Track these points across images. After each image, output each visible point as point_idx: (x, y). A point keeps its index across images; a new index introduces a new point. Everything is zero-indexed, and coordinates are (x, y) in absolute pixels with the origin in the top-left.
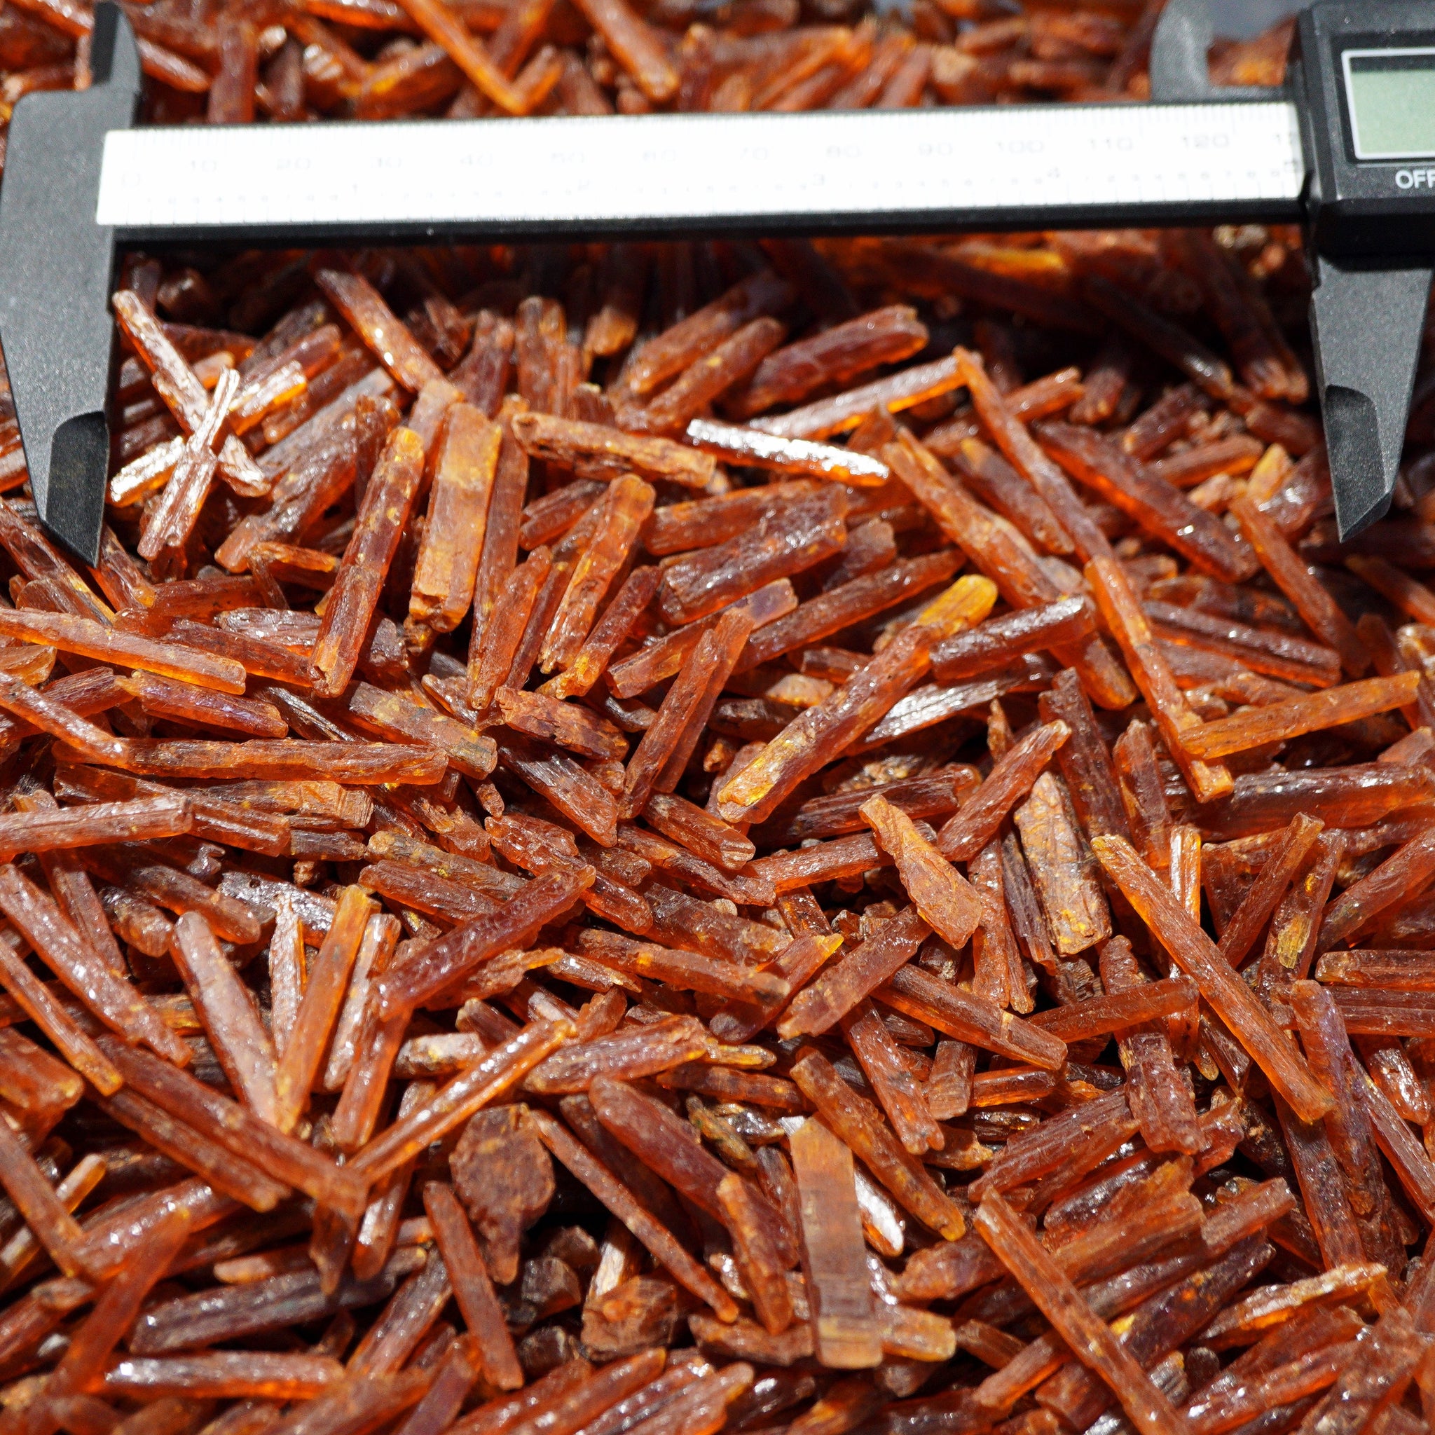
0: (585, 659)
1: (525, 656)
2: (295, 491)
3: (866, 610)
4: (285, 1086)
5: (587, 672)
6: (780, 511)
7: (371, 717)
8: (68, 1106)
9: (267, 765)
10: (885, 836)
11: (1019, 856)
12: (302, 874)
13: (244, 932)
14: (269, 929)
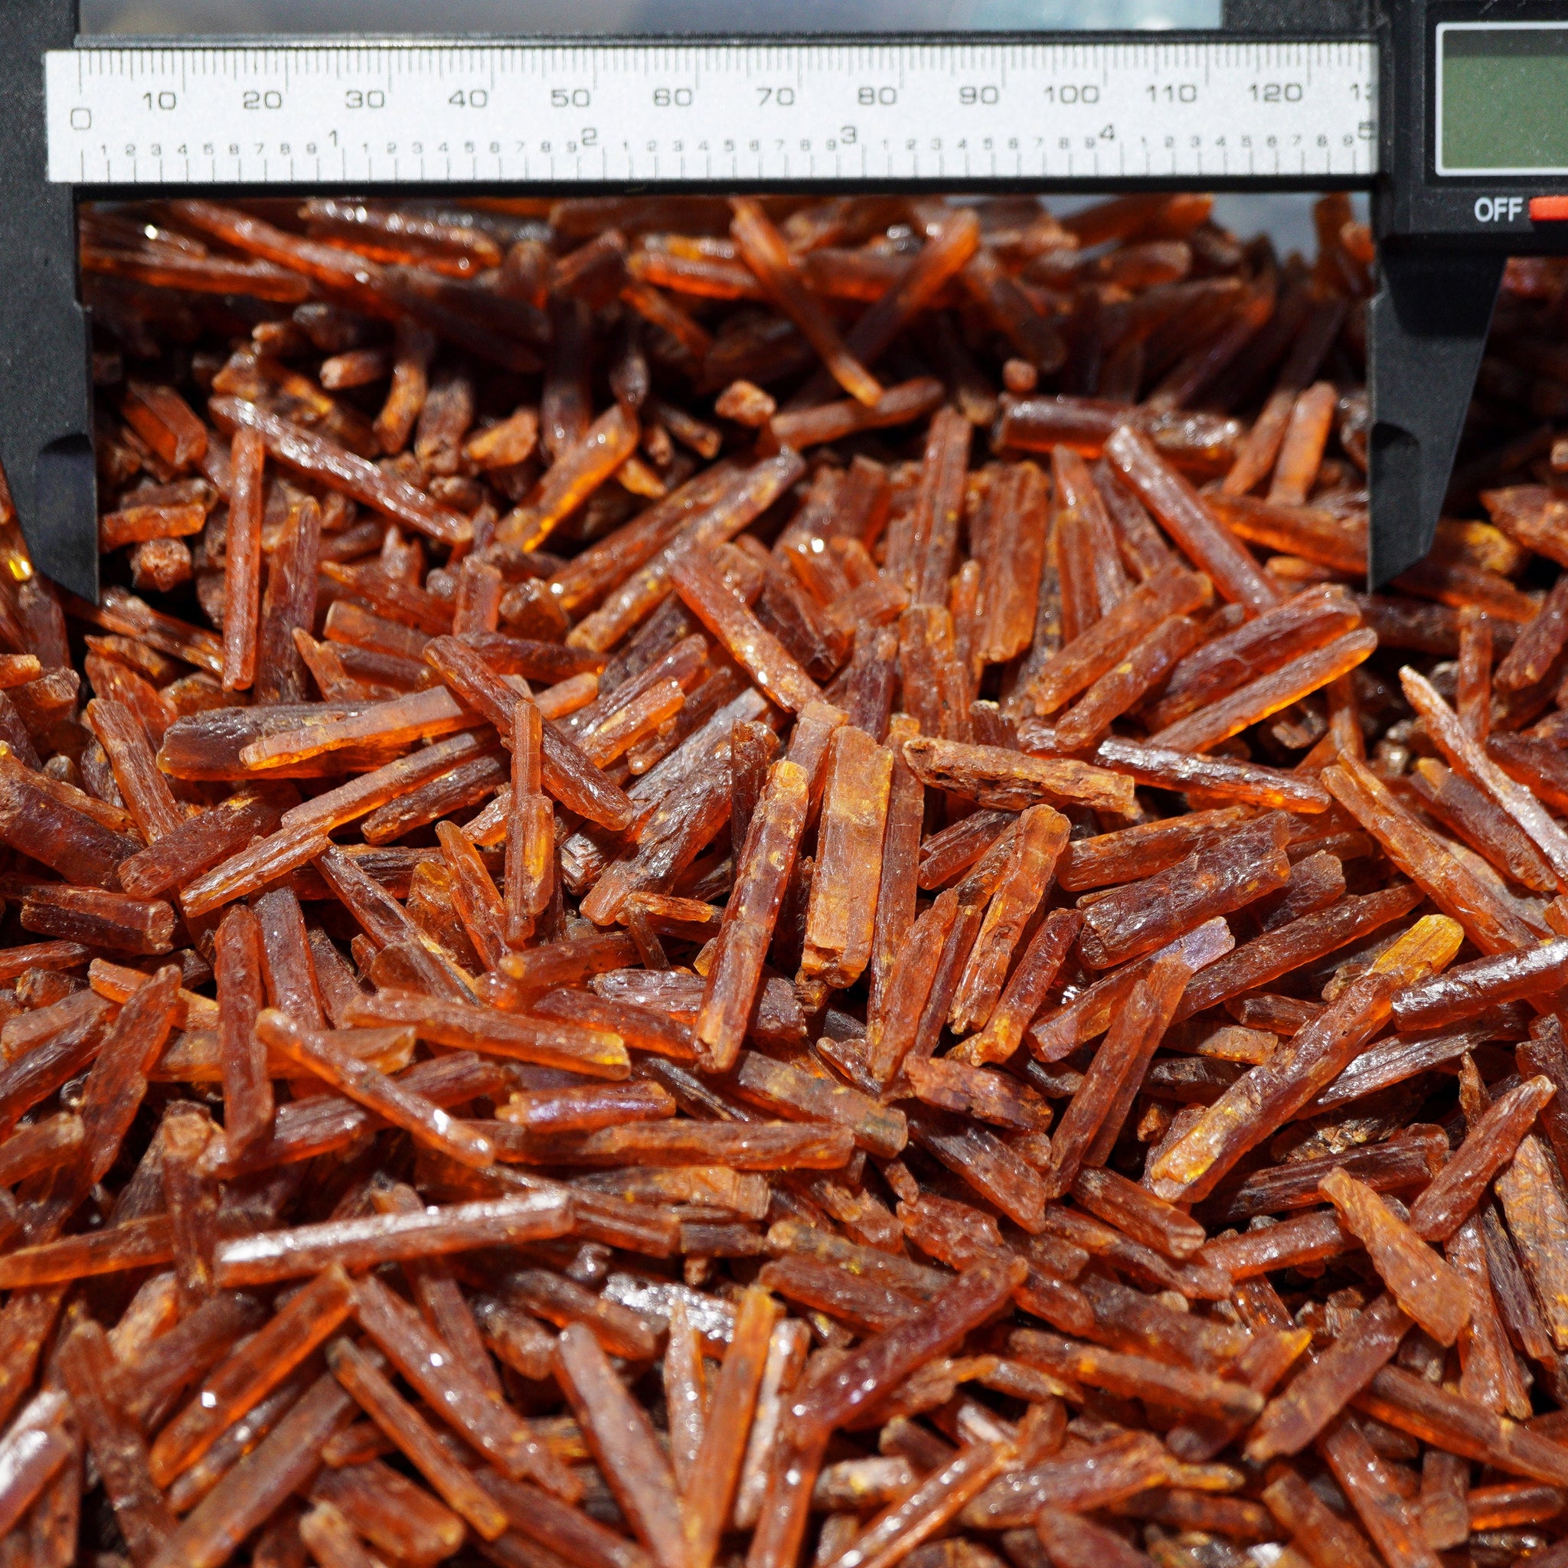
0: (1005, 1022)
1: (934, 1016)
2: (667, 832)
3: (1313, 953)
4: (694, 1527)
5: (1009, 1038)
6: (1212, 843)
7: (764, 1092)
8: (447, 1553)
9: (653, 1149)
10: (1351, 1216)
11: (1502, 1233)
12: (694, 1275)
13: (636, 1345)
14: (663, 1339)
